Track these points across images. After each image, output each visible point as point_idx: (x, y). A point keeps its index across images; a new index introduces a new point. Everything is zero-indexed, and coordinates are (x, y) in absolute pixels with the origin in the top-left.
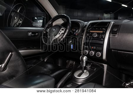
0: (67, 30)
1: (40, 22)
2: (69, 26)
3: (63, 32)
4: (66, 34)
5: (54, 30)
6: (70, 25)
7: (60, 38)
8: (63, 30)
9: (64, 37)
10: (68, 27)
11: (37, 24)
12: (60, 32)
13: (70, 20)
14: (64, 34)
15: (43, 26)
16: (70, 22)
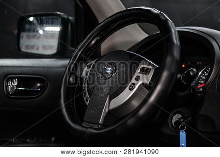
0: (165, 74)
1: (47, 35)
2: (172, 55)
3: (146, 79)
4: (159, 88)
5: (109, 70)
6: (176, 53)
7: (135, 103)
8: (145, 71)
9: (152, 98)
10: (169, 60)
11: (32, 42)
12: (133, 81)
13: (175, 30)
14: (150, 88)
15: (61, 53)
16: (176, 40)
